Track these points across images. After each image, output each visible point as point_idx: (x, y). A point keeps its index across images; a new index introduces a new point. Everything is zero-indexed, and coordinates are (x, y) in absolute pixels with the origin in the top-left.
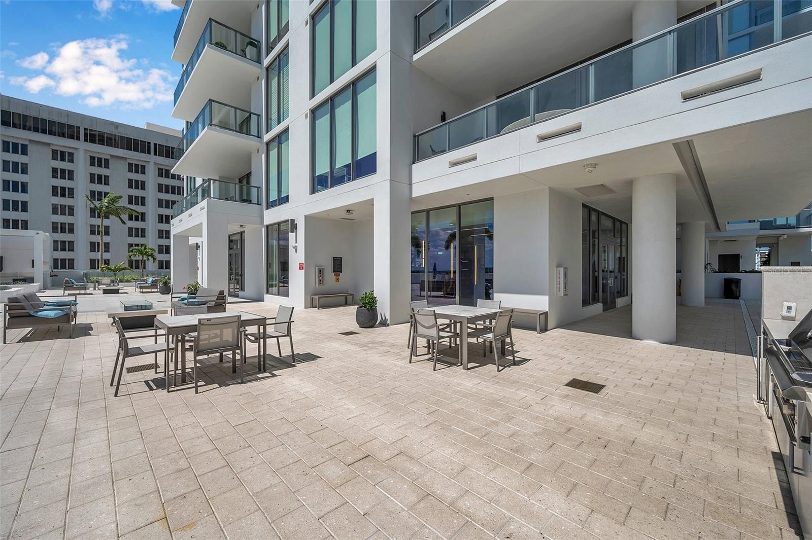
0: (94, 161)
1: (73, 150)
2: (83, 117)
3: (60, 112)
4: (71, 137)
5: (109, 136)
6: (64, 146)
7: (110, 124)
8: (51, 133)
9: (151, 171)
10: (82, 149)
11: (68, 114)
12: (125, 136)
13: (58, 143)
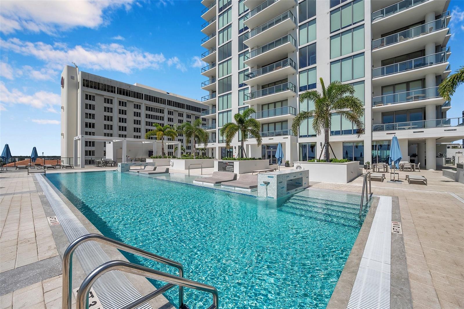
0: (121, 103)
1: (112, 98)
2: (117, 82)
3: (108, 80)
4: (112, 92)
5: (126, 91)
6: (109, 96)
7: (127, 85)
8: (105, 90)
9: (143, 108)
10: (117, 97)
11: (111, 81)
12: (133, 91)
13: (107, 95)
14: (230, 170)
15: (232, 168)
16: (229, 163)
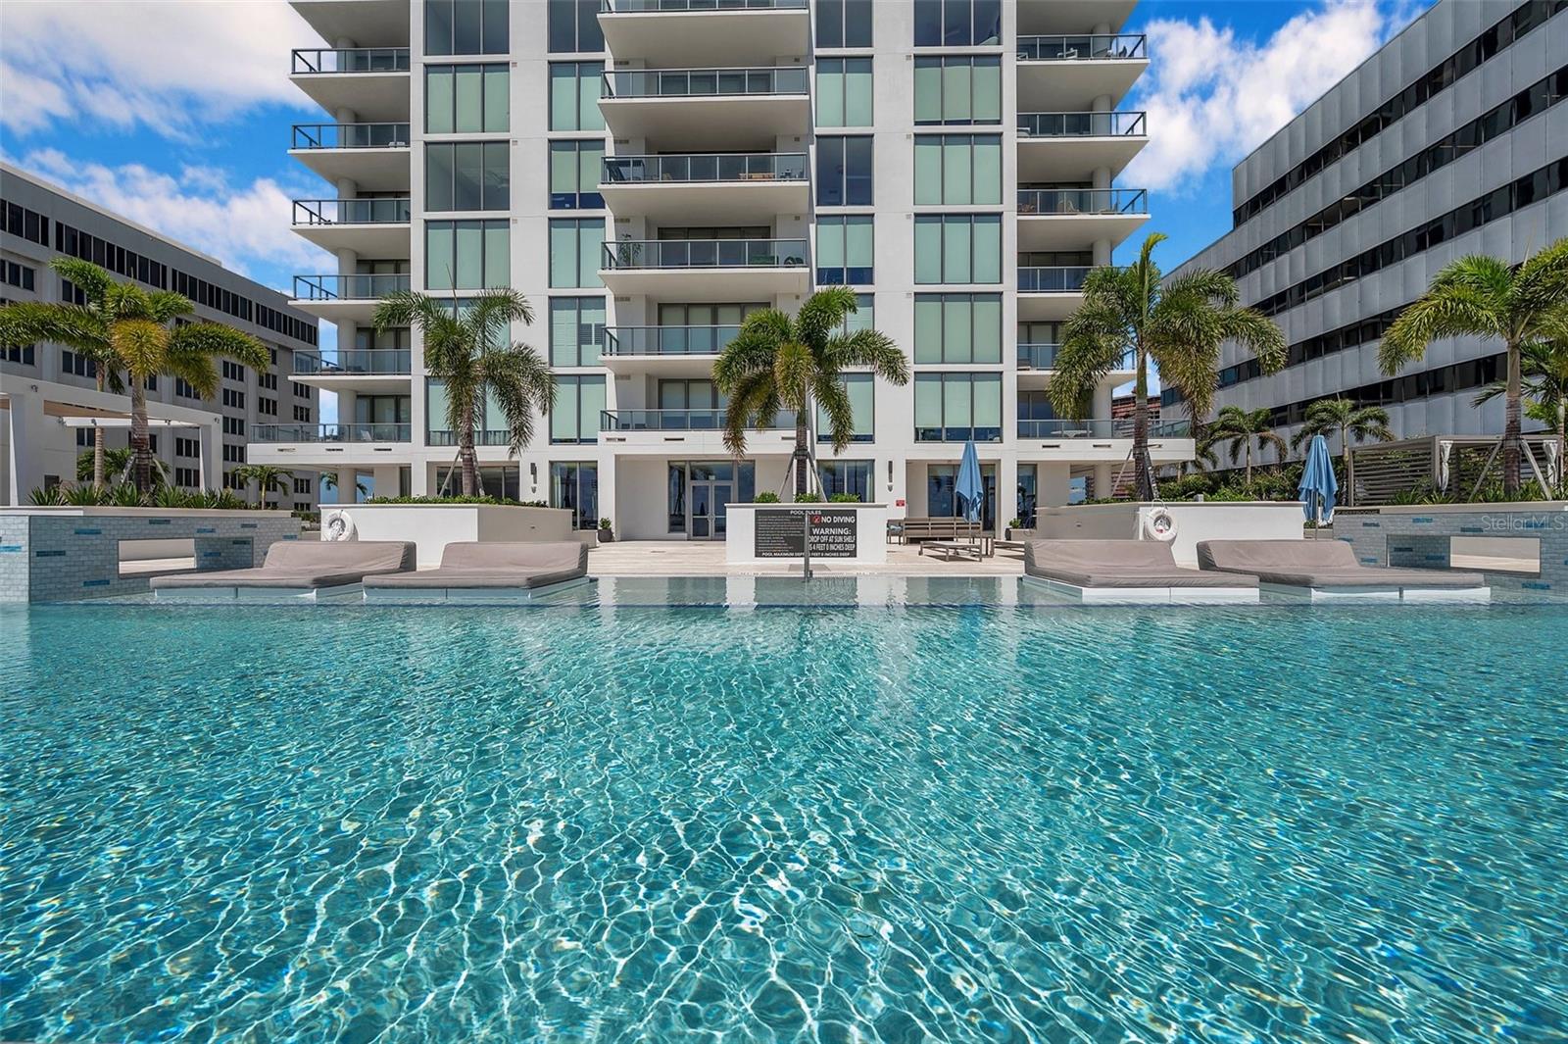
14: (832, 547)
15: (849, 539)
16: (825, 513)
